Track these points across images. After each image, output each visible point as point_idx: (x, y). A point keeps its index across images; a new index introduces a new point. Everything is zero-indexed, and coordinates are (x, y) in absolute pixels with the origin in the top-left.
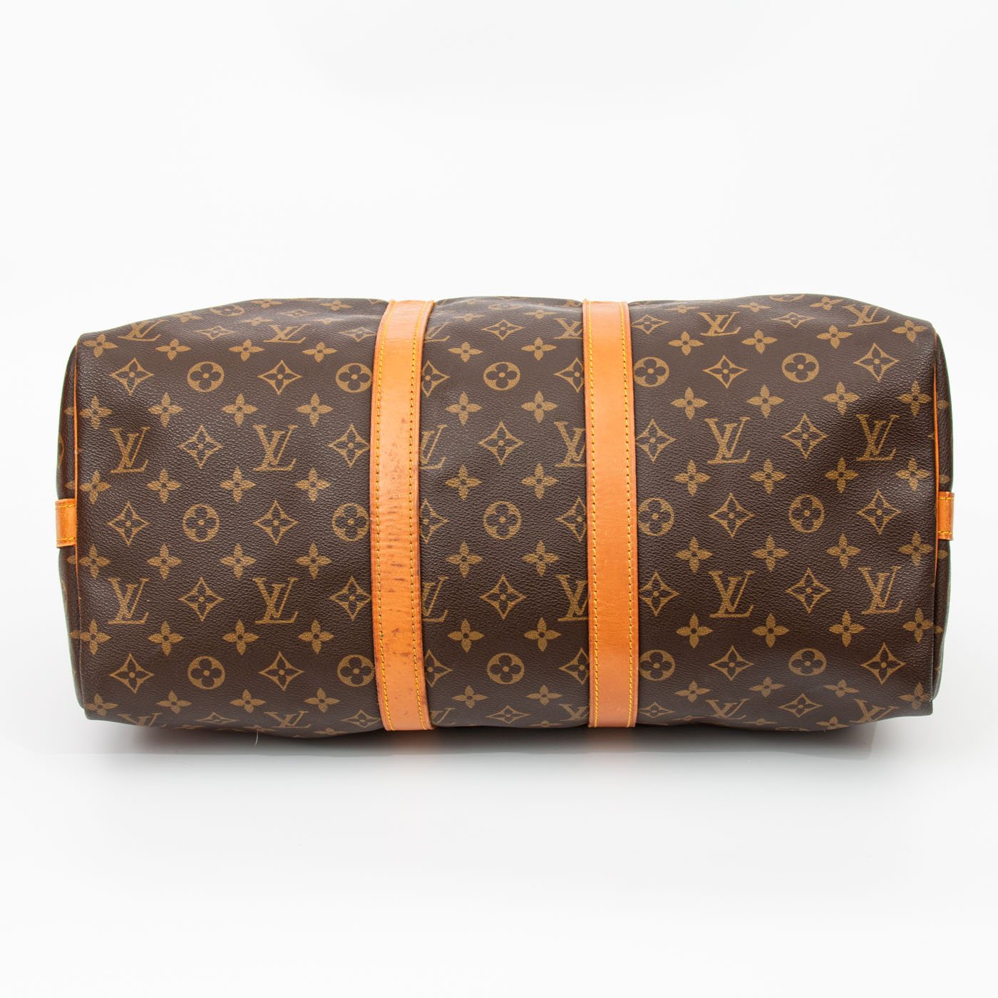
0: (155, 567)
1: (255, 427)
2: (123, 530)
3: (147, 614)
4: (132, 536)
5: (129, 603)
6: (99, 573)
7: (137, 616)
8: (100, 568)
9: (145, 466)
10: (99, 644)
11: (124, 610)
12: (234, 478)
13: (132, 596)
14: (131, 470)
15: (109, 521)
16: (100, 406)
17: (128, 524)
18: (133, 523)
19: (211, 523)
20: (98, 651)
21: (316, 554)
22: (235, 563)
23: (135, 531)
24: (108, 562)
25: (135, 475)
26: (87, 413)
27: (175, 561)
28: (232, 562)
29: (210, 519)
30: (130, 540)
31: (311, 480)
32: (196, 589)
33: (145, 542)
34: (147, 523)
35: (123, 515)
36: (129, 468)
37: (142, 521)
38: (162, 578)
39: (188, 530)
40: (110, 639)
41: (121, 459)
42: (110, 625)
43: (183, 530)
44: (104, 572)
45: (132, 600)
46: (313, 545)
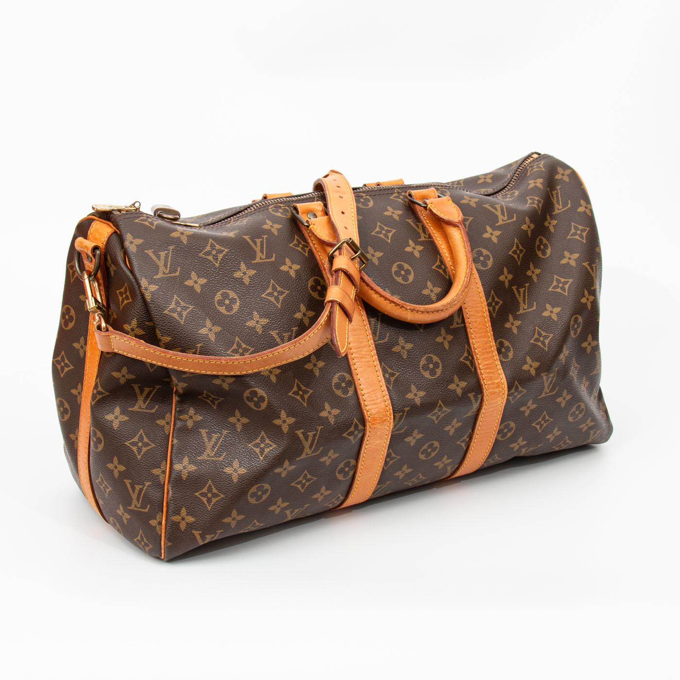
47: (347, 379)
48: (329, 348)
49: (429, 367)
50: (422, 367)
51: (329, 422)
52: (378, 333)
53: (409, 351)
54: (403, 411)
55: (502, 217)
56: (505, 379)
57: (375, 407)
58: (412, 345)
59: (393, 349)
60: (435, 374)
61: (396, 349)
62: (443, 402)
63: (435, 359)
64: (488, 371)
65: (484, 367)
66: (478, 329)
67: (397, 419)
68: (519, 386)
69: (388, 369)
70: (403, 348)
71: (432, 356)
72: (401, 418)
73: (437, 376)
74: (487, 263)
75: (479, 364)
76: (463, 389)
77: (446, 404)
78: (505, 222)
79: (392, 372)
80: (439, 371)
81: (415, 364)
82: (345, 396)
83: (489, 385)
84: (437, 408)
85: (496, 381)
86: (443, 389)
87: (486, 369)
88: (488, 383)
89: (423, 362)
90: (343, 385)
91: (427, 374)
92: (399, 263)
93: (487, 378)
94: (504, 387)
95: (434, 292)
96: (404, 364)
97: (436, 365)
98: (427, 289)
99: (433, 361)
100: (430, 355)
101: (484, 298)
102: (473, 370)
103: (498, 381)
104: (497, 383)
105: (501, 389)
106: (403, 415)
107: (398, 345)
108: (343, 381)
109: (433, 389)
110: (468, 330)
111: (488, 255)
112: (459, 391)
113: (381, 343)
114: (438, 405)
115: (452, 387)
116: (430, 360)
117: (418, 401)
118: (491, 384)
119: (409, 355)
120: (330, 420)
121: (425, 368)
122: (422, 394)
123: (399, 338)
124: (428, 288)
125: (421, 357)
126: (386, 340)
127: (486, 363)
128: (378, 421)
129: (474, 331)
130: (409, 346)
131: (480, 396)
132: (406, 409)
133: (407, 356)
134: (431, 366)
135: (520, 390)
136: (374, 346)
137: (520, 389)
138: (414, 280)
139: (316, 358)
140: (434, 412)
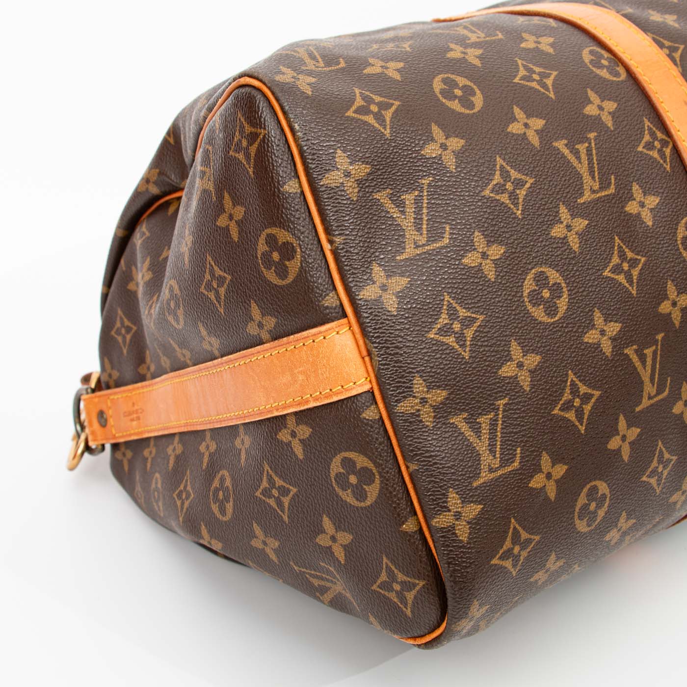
0: (510, 378)
1: (555, 144)
2: (452, 339)
3: (519, 450)
4: (468, 343)
5: (489, 445)
6: (435, 417)
7: (506, 461)
8: (435, 408)
9: (447, 235)
10: (469, 523)
11: (487, 459)
12: (562, 220)
13: (490, 433)
14: (428, 248)
15: (427, 332)
16: (351, 164)
17: (457, 326)
18: (462, 322)
19: (556, 290)
20: (470, 534)
21: (676, 294)
22: (600, 337)
23: (469, 334)
24: (444, 393)
25: (438, 251)
26: (333, 179)
27: (532, 360)
28: (596, 336)
29: (554, 285)
30: (468, 349)
31: (638, 199)
32: (568, 390)
33: (486, 346)
34: (481, 317)
35: (443, 316)
36: (424, 245)
37: (474, 315)
38: (525, 391)
39: (534, 309)
40: (483, 509)
41: (404, 236)
42: (476, 488)
43: (528, 312)
44: (442, 411)
45: (493, 439)
46: (670, 282)
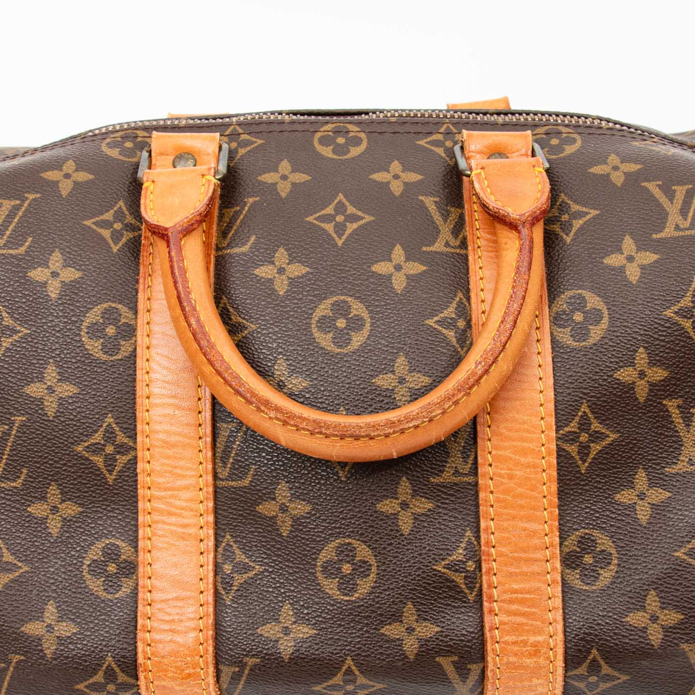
47: (123, 557)
48: (99, 475)
49: (340, 569)
50: (322, 566)
51: (42, 651)
52: (231, 460)
53: (296, 520)
54: (242, 665)
55: (678, 219)
56: (560, 637)
57: (169, 638)
58: (308, 508)
59: (260, 508)
60: (353, 590)
61: (267, 508)
62: (358, 665)
63: (363, 552)
64: (514, 607)
65: (506, 597)
66: (514, 497)
67: (225, 679)
68: (602, 663)
69: (237, 552)
70: (284, 509)
71: (356, 543)
72: (235, 678)
73: (357, 595)
74: (589, 330)
75: (490, 586)
76: (424, 643)
77: (368, 670)
78: (681, 233)
79: (247, 560)
80: (365, 586)
81: (305, 555)
82: (110, 597)
83: (506, 643)
84: (340, 676)
85: (532, 639)
86: (367, 632)
87: (511, 602)
88: (507, 638)
89: (328, 553)
90: (112, 568)
91: (331, 587)
92: (342, 298)
93: (506, 627)
94: (555, 656)
95: (407, 385)
96: (279, 549)
97: (362, 569)
98: (390, 375)
99: (354, 556)
100: (350, 540)
101: (552, 420)
102: (471, 597)
103: (540, 638)
104: (534, 645)
105: (542, 661)
106: (241, 672)
107: (274, 499)
108: (114, 561)
109: (340, 625)
110: (482, 495)
111: (600, 310)
112: (411, 646)
113: (232, 487)
114: (344, 668)
115: (392, 631)
116: (347, 553)
117: (286, 648)
118: (514, 643)
119: (297, 529)
120: (45, 646)
121: (331, 569)
122: (305, 631)
123: (278, 484)
124: (393, 372)
125: (326, 541)
126: (246, 482)
127: (515, 587)
128: (171, 675)
129: (498, 500)
130: (301, 508)
131: (475, 668)
132: (251, 661)
133: (291, 531)
134: (347, 568)
135: (604, 672)
136: (211, 489)
137: (606, 669)
138: (364, 346)
139: (61, 493)
140: (331, 682)
